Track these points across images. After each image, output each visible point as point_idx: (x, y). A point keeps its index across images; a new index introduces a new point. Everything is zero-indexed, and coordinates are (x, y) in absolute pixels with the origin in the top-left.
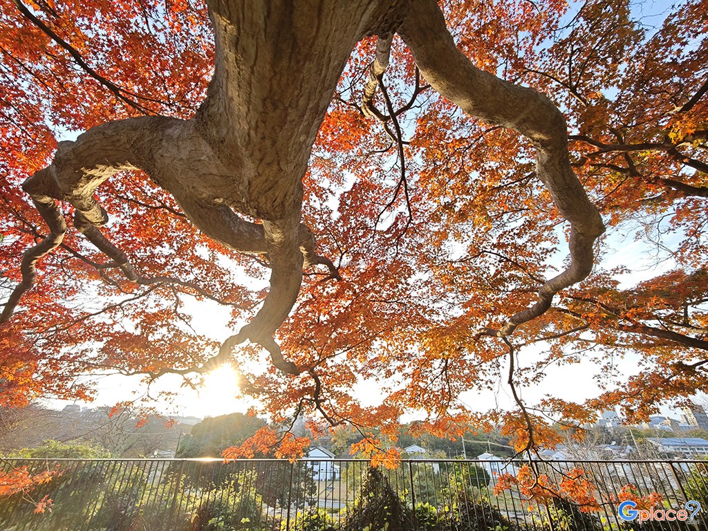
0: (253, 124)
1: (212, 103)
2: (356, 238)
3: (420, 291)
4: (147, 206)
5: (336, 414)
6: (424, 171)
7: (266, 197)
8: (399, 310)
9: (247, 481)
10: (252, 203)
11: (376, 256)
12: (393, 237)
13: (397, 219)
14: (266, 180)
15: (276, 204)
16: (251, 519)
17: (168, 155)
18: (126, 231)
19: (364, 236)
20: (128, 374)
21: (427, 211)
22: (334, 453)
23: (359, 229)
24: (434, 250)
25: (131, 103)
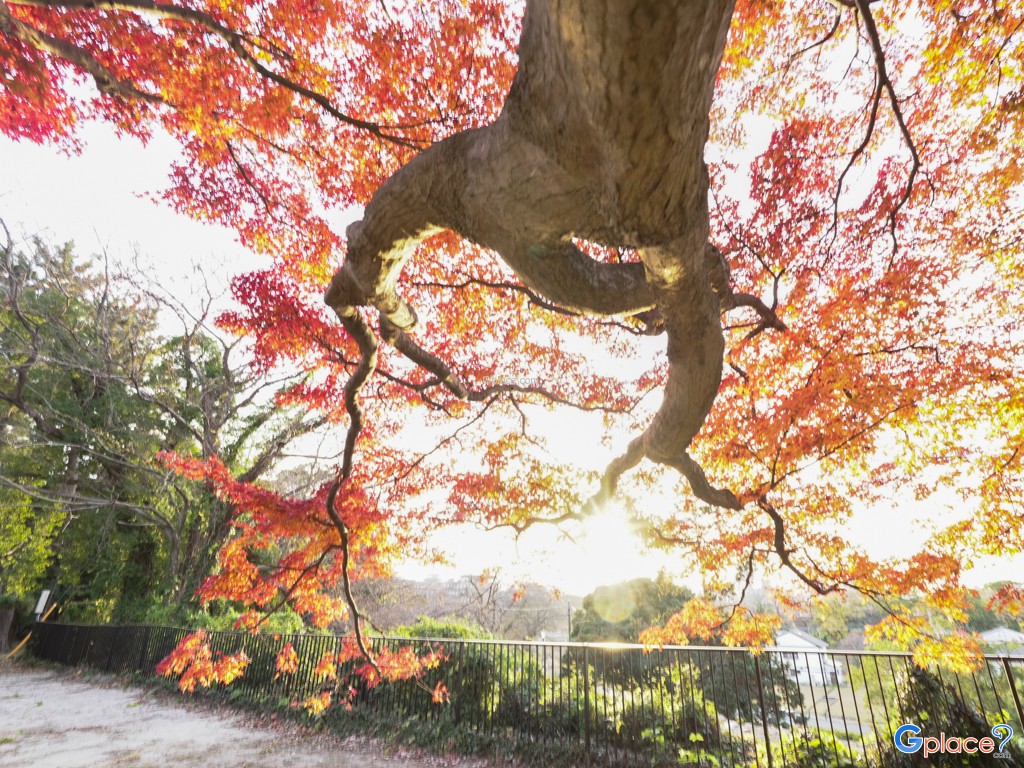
0: (615, 71)
1: (532, 70)
2: (798, 241)
3: (967, 313)
4: (451, 286)
5: (822, 573)
6: (932, 45)
7: (650, 203)
8: (921, 363)
9: (685, 680)
10: (628, 223)
11: (847, 265)
12: (879, 216)
13: (882, 174)
14: (648, 171)
15: (670, 209)
16: (704, 736)
17: (481, 190)
18: (435, 331)
19: (813, 231)
20: (487, 529)
21: (954, 133)
22: (825, 640)
23: (799, 220)
24: (989, 216)
25: (395, 140)
